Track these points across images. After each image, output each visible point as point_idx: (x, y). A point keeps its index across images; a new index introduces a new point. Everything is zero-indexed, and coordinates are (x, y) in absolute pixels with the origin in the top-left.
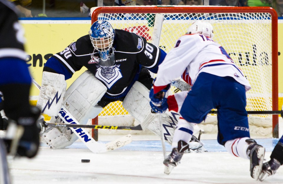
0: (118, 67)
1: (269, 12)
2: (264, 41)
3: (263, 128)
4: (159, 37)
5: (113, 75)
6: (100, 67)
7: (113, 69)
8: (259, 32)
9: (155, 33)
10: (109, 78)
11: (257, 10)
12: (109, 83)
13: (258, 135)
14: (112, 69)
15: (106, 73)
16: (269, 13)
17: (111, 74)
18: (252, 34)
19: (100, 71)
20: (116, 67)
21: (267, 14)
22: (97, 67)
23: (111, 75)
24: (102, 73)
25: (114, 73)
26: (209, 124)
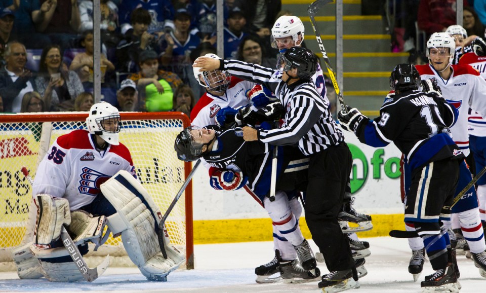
9: (42, 146)
11: (166, 116)
16: (180, 120)
18: (161, 146)
21: (178, 120)
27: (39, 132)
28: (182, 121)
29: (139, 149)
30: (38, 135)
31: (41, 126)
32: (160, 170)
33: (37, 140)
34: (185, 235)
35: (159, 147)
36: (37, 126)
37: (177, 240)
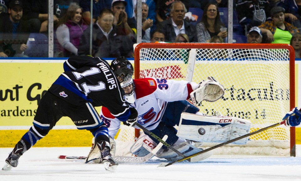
1: (287, 48)
2: (283, 74)
3: (282, 149)
4: (192, 70)
8: (278, 66)
9: (189, 67)
11: (277, 46)
13: (277, 155)
16: (287, 50)
21: (286, 50)
26: (236, 147)
27: (187, 57)
28: (288, 50)
29: (257, 71)
30: (187, 59)
31: (189, 53)
32: (274, 92)
33: (186, 63)
34: (290, 132)
35: (272, 69)
36: (185, 53)
37: (284, 135)
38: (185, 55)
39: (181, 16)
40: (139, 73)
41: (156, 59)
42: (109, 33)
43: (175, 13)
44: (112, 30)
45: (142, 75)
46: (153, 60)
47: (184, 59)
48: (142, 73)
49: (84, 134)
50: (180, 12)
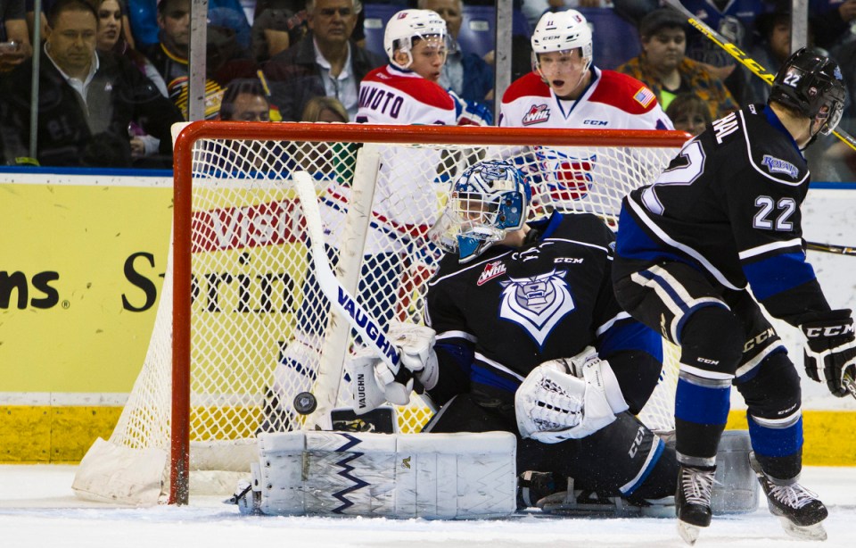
0: (563, 275)
4: (366, 214)
5: (549, 299)
6: (512, 282)
7: (549, 284)
9: (356, 202)
10: (538, 311)
12: (539, 325)
14: (546, 284)
15: (531, 295)
17: (545, 297)
19: (513, 295)
20: (554, 275)
22: (504, 285)
23: (542, 300)
24: (519, 299)
25: (553, 295)
31: (355, 155)
38: (342, 161)
39: (341, 27)
40: (190, 220)
41: (247, 174)
42: (88, 81)
43: (322, 18)
44: (98, 71)
45: (198, 229)
46: (235, 176)
47: (340, 175)
48: (199, 220)
49: (6, 423)
50: (338, 16)
